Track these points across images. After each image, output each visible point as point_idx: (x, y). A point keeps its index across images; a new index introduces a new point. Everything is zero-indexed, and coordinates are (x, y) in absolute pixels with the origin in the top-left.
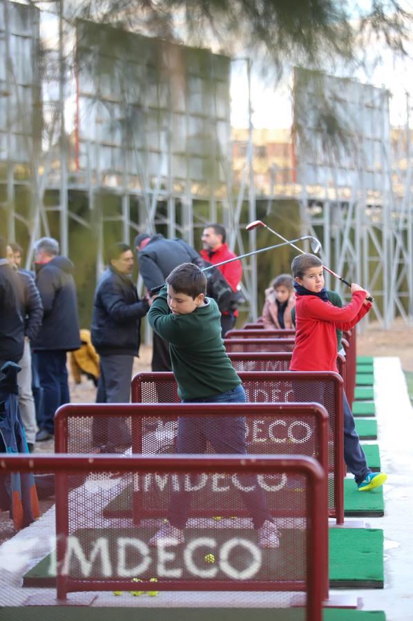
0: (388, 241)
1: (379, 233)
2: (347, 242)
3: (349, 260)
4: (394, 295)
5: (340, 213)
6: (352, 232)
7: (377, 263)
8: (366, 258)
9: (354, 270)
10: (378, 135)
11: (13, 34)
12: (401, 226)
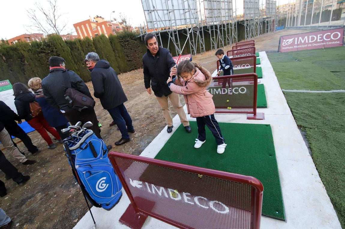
1: (257, 23)
2: (252, 25)
3: (252, 28)
4: (259, 32)
5: (251, 21)
6: (253, 24)
8: (255, 27)
9: (253, 30)
12: (261, 21)
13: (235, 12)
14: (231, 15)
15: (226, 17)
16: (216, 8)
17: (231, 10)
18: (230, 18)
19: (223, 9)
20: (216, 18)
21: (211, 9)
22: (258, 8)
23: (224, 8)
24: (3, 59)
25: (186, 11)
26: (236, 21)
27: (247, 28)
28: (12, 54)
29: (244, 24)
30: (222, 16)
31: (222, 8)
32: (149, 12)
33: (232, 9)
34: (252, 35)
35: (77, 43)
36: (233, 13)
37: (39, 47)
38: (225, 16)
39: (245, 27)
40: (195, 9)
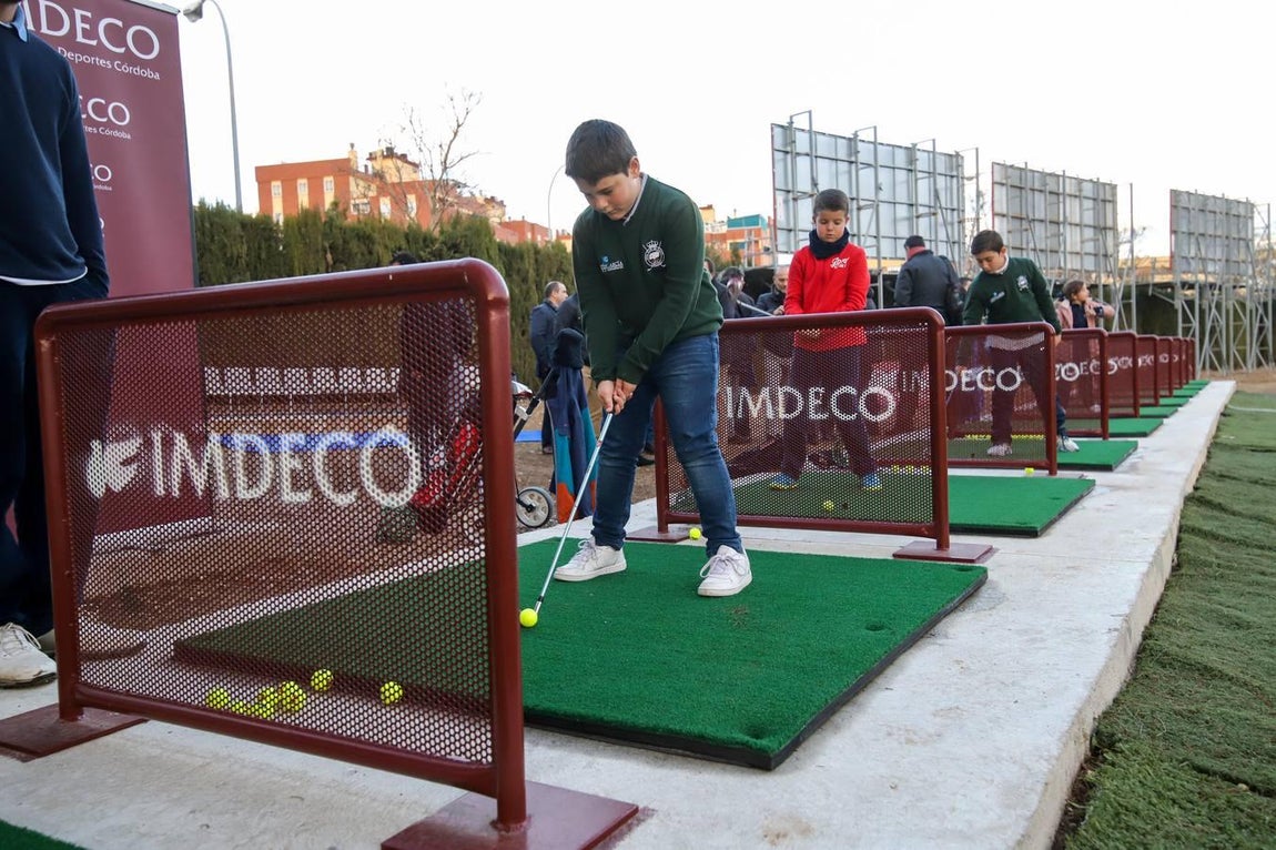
0: (1251, 311)
1: (1243, 306)
2: (1214, 310)
3: (1216, 324)
4: (1256, 349)
5: (1208, 291)
6: (1220, 304)
7: (1241, 326)
8: (1231, 323)
9: (1221, 331)
10: (1243, 235)
11: (940, 174)
12: (1262, 300)
13: (1131, 242)
14: (1110, 251)
15: (1086, 257)
16: (1042, 217)
17: (1110, 234)
18: (1102, 266)
19: (1071, 224)
20: (1040, 254)
21: (1021, 219)
22: (1248, 242)
23: (1078, 221)
24: (326, 259)
25: (922, 210)
26: (1132, 281)
27: (1186, 320)
28: (355, 250)
29: (1173, 299)
30: (1068, 249)
31: (1069, 220)
32: (791, 196)
33: (1114, 228)
34: (1218, 355)
35: (526, 256)
36: (1117, 245)
37: (427, 246)
38: (1078, 249)
39: (1176, 311)
40: (953, 210)
